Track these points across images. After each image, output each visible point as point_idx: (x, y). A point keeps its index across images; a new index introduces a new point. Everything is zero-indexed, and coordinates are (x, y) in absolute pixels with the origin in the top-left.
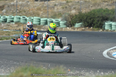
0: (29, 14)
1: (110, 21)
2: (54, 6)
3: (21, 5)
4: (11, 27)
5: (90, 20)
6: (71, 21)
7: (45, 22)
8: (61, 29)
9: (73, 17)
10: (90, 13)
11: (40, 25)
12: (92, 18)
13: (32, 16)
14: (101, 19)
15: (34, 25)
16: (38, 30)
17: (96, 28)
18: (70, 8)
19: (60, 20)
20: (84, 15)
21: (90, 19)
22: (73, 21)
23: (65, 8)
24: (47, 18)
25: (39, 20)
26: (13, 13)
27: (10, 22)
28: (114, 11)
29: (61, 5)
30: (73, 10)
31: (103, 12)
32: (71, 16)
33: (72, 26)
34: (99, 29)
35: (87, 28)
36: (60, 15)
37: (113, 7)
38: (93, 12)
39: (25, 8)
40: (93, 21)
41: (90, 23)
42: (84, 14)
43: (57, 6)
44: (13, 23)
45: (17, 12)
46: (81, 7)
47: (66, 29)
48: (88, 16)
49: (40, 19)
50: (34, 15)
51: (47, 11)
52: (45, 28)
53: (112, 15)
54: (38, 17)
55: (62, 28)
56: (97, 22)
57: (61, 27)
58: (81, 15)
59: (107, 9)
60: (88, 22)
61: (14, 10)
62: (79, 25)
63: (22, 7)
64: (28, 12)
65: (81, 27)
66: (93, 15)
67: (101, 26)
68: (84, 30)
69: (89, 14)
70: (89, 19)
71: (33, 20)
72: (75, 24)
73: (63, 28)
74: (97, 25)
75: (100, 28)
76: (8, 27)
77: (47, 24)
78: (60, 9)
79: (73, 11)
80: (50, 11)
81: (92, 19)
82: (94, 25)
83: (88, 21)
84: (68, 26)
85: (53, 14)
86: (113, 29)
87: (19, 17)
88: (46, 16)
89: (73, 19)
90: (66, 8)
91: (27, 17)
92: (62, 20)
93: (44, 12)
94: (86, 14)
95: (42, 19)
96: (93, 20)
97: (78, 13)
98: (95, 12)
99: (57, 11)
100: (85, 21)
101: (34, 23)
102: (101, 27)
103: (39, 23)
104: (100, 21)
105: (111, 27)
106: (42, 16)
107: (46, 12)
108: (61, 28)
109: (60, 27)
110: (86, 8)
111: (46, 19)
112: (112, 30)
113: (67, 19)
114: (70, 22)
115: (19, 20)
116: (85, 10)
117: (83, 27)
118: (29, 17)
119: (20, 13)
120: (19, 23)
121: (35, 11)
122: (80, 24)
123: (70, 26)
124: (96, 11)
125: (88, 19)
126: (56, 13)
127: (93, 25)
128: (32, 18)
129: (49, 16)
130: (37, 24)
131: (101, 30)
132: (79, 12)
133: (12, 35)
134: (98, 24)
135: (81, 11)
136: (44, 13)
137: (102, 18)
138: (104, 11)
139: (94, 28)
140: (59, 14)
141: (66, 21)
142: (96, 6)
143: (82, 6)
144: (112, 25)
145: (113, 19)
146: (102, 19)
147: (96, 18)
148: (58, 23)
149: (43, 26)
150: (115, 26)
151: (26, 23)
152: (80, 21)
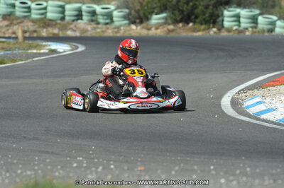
1: (235, 7)
5: (185, 6)
6: (139, 10)
7: (76, 13)
8: (116, 30)
11: (65, 22)
14: (212, 2)
15: (50, 22)
16: (61, 34)
17: (201, 24)
19: (112, 7)
21: (187, 3)
24: (80, 3)
25: (60, 9)
33: (144, 20)
34: (209, 28)
35: (181, 25)
40: (195, 7)
41: (185, 13)
47: (128, 28)
49: (63, 7)
52: (78, 28)
54: (59, 1)
55: (118, 28)
56: (205, 10)
57: (117, 24)
60: (182, 12)
62: (159, 19)
65: (166, 23)
67: (214, 20)
68: (173, 31)
70: (184, 3)
71: (45, 8)
72: (149, 16)
73: (121, 26)
74: (204, 17)
75: (211, 26)
77: (82, 19)
81: (191, 4)
82: (196, 17)
83: (181, 8)
84: (134, 23)
86: (243, 25)
87: (13, 1)
91: (32, 2)
92: (118, 8)
95: (68, 7)
96: (195, 4)
100: (174, 10)
101: (50, 15)
102: (214, 23)
103: (61, 15)
104: (211, 7)
105: (239, 21)
108: (115, 28)
109: (113, 26)
111: (78, 5)
112: (241, 28)
113: (130, 6)
114: (138, 12)
115: (12, 10)
117: (169, 24)
118: (35, 1)
120: (12, 17)
122: (164, 15)
123: (138, 21)
125: (181, 4)
127: (193, 17)
128: (45, 4)
130: (57, 20)
131: (215, 29)
134: (207, 15)
139: (197, 26)
141: (127, 11)
144: (241, 15)
145: (243, 1)
146: (216, 3)
148: (109, 16)
149: (71, 24)
150: (249, 18)
151: (30, 16)
152: (163, 8)
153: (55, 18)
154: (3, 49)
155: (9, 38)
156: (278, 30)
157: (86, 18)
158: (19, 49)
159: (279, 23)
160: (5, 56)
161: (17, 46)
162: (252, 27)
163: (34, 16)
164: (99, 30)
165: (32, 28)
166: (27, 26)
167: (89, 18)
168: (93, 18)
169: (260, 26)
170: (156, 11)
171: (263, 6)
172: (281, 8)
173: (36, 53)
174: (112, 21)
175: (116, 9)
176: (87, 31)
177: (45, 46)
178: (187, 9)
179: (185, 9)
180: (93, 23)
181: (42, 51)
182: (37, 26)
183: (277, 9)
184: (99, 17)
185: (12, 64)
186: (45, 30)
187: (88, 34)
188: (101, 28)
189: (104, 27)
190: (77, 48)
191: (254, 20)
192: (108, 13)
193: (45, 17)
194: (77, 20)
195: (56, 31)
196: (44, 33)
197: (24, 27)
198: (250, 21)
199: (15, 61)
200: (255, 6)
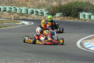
0: (19, 5)
1: (84, 12)
4: (4, 15)
5: (67, 11)
6: (52, 11)
7: (31, 11)
8: (44, 18)
9: (54, 8)
10: (68, 5)
11: (28, 14)
13: (21, 6)
14: (76, 10)
15: (23, 14)
16: (26, 18)
17: (73, 17)
18: (52, 1)
20: (63, 7)
21: (68, 10)
22: (54, 11)
26: (6, 4)
27: (3, 11)
28: (88, 4)
31: (79, 4)
33: (54, 15)
34: (75, 19)
35: (66, 17)
36: (44, 6)
38: (70, 4)
40: (71, 11)
41: (67, 13)
42: (63, 5)
44: (6, 12)
45: (9, 3)
48: (66, 8)
50: (23, 5)
51: (33, 2)
52: (32, 17)
53: (86, 7)
54: (26, 7)
56: (74, 13)
57: (45, 16)
58: (61, 6)
59: (81, 2)
60: (66, 13)
61: (7, 1)
62: (59, 15)
64: (18, 3)
66: (71, 7)
68: (63, 19)
69: (67, 6)
70: (67, 10)
71: (22, 10)
72: (56, 14)
73: (46, 16)
74: (73, 15)
76: (2, 15)
77: (33, 14)
78: (44, 1)
79: (54, 3)
81: (69, 10)
82: (71, 15)
83: (66, 11)
85: (38, 5)
87: (11, 7)
88: (33, 7)
89: (54, 10)
91: (18, 7)
92: (45, 10)
93: (31, 3)
94: (65, 6)
95: (29, 9)
96: (71, 10)
97: (58, 5)
98: (72, 5)
99: (42, 3)
100: (64, 12)
101: (23, 12)
102: (77, 17)
103: (26, 12)
105: (85, 17)
106: (29, 7)
107: (33, 4)
108: (44, 17)
110: (65, 0)
111: (32, 9)
112: (86, 19)
113: (49, 10)
114: (52, 12)
115: (10, 10)
116: (64, 2)
117: (62, 17)
119: (11, 3)
120: (10, 12)
121: (24, 2)
123: (52, 15)
124: (73, 3)
126: (40, 4)
127: (70, 15)
128: (21, 8)
129: (35, 6)
131: (77, 19)
132: (59, 4)
133: (5, 23)
134: (75, 14)
135: (61, 3)
136: (31, 4)
137: (77, 10)
138: (80, 4)
139: (71, 18)
141: (48, 12)
144: (86, 15)
145: (86, 10)
146: (78, 10)
147: (73, 9)
148: (42, 13)
149: (30, 15)
150: (88, 16)
151: (16, 12)
152: (60, 11)
153: (25, 13)
154: (7, 22)
155: (9, 19)
157: (35, 13)
158: (12, 23)
160: (7, 25)
161: (12, 22)
162: (89, 19)
163: (18, 12)
164: (39, 18)
165: (17, 16)
166: (15, 15)
169: (92, 19)
170: (58, 12)
171: (93, 12)
173: (18, 24)
174: (43, 15)
175: (44, 11)
176: (35, 18)
177: (21, 22)
179: (67, 12)
180: (37, 15)
181: (20, 24)
182: (19, 15)
184: (39, 13)
185: (10, 27)
186: (21, 17)
187: (35, 19)
188: (40, 17)
189: (41, 16)
190: (31, 23)
191: (90, 17)
192: (42, 12)
193: (21, 12)
194: (32, 14)
195: (25, 17)
196: (21, 18)
198: (88, 17)
200: (90, 12)
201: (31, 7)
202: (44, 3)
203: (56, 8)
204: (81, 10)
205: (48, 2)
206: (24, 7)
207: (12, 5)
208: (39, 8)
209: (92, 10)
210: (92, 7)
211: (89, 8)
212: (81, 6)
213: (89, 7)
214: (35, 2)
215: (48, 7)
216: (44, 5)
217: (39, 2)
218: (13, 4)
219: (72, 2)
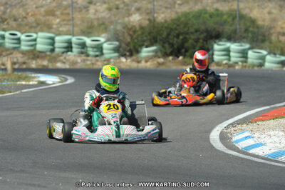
0: (26, 25)
1: (225, 41)
2: (88, 4)
3: (6, 3)
5: (175, 39)
6: (129, 43)
7: (66, 45)
9: (135, 31)
10: (177, 21)
11: (54, 54)
12: (182, 34)
13: (33, 30)
14: (202, 36)
15: (40, 54)
16: (51, 66)
18: (128, 10)
19: (102, 40)
20: (162, 27)
21: (178, 36)
22: (136, 41)
23: (114, 10)
24: (70, 35)
25: (49, 41)
28: (236, 16)
29: (105, 3)
30: (135, 14)
31: (209, 18)
32: (129, 29)
33: (134, 53)
35: (171, 58)
36: (103, 26)
37: (232, 5)
38: (183, 19)
39: (15, 12)
40: (185, 40)
41: (175, 46)
42: (161, 23)
43: (95, 4)
46: (154, 5)
47: (118, 61)
48: (172, 29)
49: (53, 39)
50: (39, 27)
51: (70, 17)
52: (68, 60)
53: (231, 25)
54: (49, 32)
55: (108, 60)
57: (107, 56)
58: (154, 27)
59: (217, 10)
60: (172, 45)
63: (7, 8)
64: (23, 21)
65: (156, 56)
66: (185, 27)
68: (163, 64)
69: (174, 24)
70: (174, 36)
71: (35, 40)
72: (139, 49)
73: (111, 58)
74: (194, 50)
77: (71, 51)
78: (102, 10)
79: (134, 16)
80: (77, 16)
81: (181, 37)
82: (186, 51)
83: (171, 41)
84: (124, 55)
85: (85, 24)
86: (233, 59)
87: (2, 33)
88: (68, 31)
89: (135, 37)
90: (117, 8)
91: (22, 33)
92: (108, 40)
93: (63, 20)
94: (166, 25)
95: (57, 38)
96: (185, 38)
97: (147, 22)
98: (190, 19)
99: (96, 17)
100: (164, 43)
101: (40, 47)
103: (51, 47)
104: (201, 41)
105: (229, 55)
106: (58, 30)
107: (69, 20)
108: (105, 61)
109: (103, 58)
110: (166, 8)
111: (68, 37)
112: (231, 63)
113: (120, 38)
115: (1, 41)
116: (163, 13)
117: (159, 57)
118: (25, 32)
119: (3, 22)
121: (41, 18)
122: (154, 48)
123: (128, 54)
124: (191, 16)
125: (171, 37)
126: (92, 23)
127: (183, 50)
128: (35, 36)
129: (76, 29)
130: (47, 51)
132: (149, 20)
135: (153, 17)
136: (62, 23)
137: (205, 34)
138: (211, 16)
139: (186, 59)
140: (99, 25)
141: (117, 43)
142: (191, 4)
143: (155, 3)
144: (231, 50)
145: (233, 35)
146: (206, 37)
147: (192, 33)
148: (100, 48)
149: (61, 56)
150: (239, 53)
151: (20, 47)
152: (153, 41)
153: (45, 50)
156: (267, 65)
157: (75, 50)
158: (8, 80)
159: (268, 58)
161: (6, 77)
162: (242, 62)
163: (24, 47)
164: (88, 62)
165: (21, 60)
166: (17, 57)
167: (79, 50)
168: (83, 50)
169: (250, 60)
170: (146, 44)
171: (253, 41)
172: (271, 42)
173: (25, 85)
174: (102, 54)
175: (105, 42)
176: (77, 63)
177: (34, 77)
178: (177, 42)
179: (175, 42)
180: (83, 55)
181: (31, 83)
182: (26, 57)
183: (267, 43)
184: (89, 49)
186: (34, 62)
187: (78, 66)
188: (91, 60)
189: (94, 59)
190: (66, 80)
191: (244, 54)
192: (98, 45)
193: (35, 49)
194: (67, 52)
195: (45, 63)
196: (33, 65)
197: (13, 58)
198: (240, 55)
199: (4, 93)
200: (245, 40)
201: (62, 31)
202: (103, 18)
203: (140, 33)
204: (218, 36)
205: (115, 15)
206: (42, 31)
207: (4, 27)
208: (88, 34)
209: (250, 35)
210: (248, 24)
211: (240, 28)
212: (216, 23)
213: (240, 25)
214: (74, 16)
215: (114, 29)
216: (103, 24)
217: (88, 16)
218: (8, 24)
219: (188, 11)
